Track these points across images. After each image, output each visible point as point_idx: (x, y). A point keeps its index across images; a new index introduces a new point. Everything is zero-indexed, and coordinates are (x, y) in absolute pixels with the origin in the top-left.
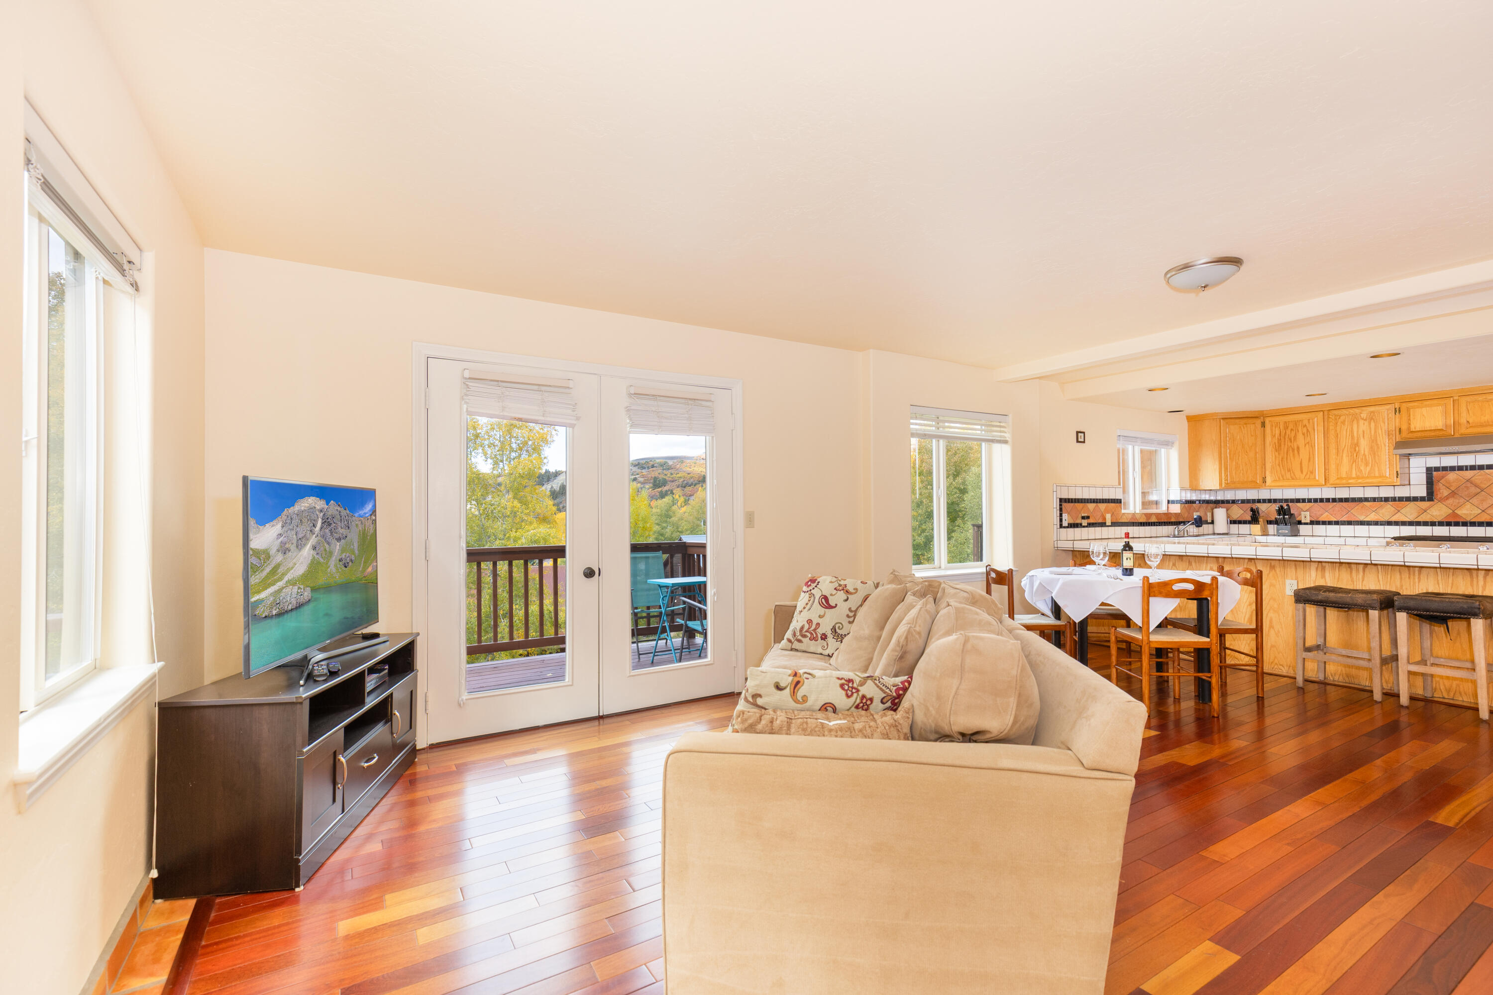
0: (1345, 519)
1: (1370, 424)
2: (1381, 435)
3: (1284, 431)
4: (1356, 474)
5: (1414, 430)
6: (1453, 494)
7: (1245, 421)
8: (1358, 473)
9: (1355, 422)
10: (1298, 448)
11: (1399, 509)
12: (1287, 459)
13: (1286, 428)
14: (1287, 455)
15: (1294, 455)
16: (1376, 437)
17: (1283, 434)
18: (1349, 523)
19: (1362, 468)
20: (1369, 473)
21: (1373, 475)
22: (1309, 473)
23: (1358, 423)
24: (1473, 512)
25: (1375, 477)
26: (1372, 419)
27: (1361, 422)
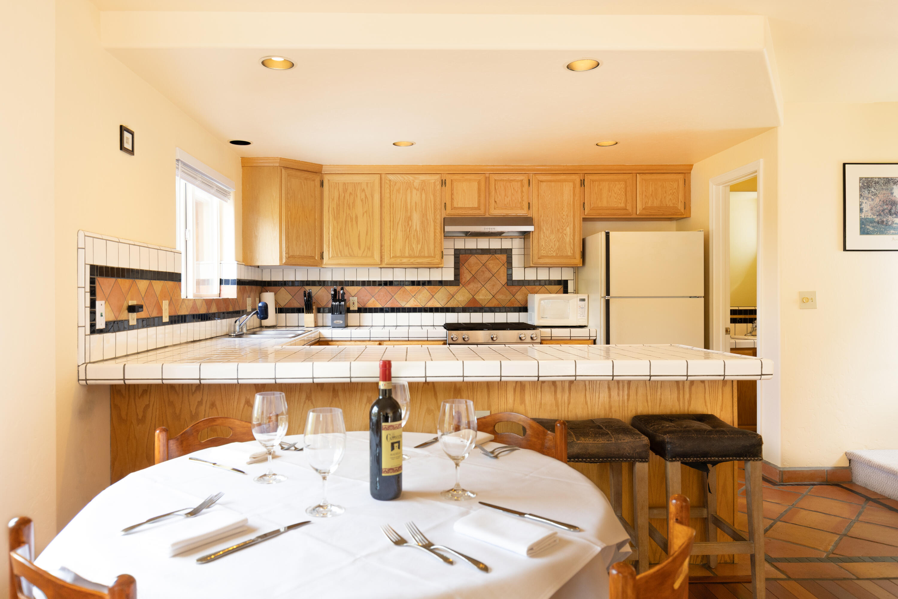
0: (389, 305)
1: (421, 195)
2: (430, 209)
3: (343, 194)
4: (409, 253)
5: (456, 206)
6: (474, 278)
7: (306, 175)
8: (411, 252)
9: (409, 191)
10: (356, 217)
11: (433, 294)
12: (345, 230)
13: (345, 190)
14: (345, 225)
15: (352, 225)
16: (426, 211)
17: (342, 198)
18: (393, 310)
19: (414, 246)
20: (420, 251)
21: (422, 254)
22: (366, 249)
23: (411, 192)
24: (487, 297)
25: (424, 257)
26: (423, 189)
27: (414, 192)
